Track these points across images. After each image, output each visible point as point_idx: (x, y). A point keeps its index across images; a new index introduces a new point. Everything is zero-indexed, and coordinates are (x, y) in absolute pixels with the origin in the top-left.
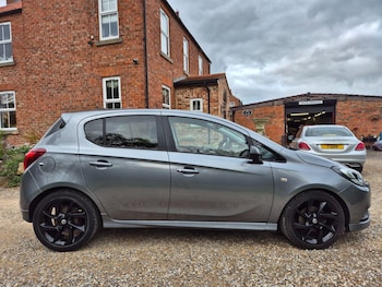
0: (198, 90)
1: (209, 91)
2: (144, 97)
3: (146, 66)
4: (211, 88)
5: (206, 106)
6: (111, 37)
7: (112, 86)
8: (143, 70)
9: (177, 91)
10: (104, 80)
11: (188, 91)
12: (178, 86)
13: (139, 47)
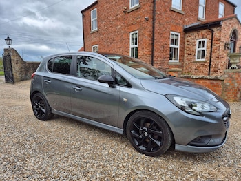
0: (203, 32)
1: (212, 32)
2: (151, 42)
3: (154, 21)
4: (215, 29)
5: (209, 45)
6: (136, 5)
7: (134, 37)
8: (151, 23)
9: (187, 35)
10: (131, 34)
11: (196, 34)
12: (187, 31)
13: (149, 8)
